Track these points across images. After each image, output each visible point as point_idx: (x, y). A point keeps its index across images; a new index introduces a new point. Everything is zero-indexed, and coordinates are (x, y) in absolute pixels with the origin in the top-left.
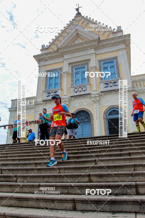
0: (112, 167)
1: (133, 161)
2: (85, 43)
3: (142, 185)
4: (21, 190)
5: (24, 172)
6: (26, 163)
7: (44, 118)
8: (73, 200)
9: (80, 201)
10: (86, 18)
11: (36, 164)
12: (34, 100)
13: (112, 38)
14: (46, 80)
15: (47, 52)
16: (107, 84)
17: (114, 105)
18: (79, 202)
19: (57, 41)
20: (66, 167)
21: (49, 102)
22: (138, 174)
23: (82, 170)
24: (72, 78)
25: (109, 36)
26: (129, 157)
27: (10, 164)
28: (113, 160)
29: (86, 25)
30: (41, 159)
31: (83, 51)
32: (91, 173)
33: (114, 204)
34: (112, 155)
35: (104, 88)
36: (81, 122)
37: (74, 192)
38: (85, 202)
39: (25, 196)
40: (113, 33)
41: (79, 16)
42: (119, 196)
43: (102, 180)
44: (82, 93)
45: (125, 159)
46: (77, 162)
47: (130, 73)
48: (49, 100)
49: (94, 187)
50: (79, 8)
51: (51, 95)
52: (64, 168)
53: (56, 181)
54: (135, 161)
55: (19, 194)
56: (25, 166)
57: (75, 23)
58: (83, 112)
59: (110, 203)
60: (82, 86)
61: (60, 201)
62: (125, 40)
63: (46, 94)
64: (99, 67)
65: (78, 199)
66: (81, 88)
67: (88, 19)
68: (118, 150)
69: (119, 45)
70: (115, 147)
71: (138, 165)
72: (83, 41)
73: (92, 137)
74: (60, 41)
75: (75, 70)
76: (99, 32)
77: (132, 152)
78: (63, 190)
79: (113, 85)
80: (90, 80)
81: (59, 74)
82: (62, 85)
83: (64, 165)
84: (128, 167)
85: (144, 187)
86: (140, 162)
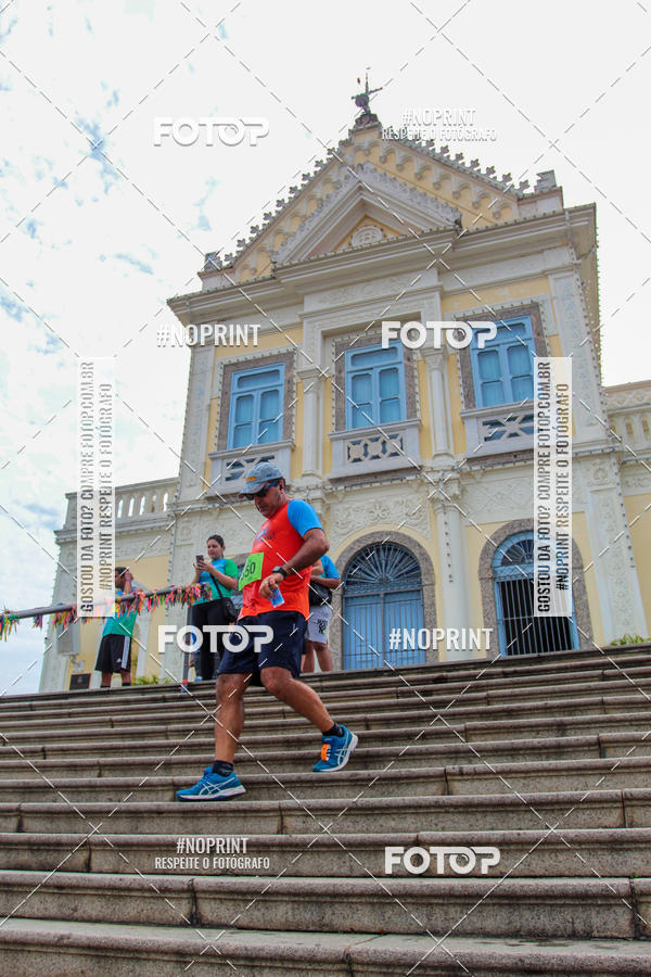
0: (521, 809)
1: (616, 779)
2: (394, 242)
4: (109, 911)
5: (123, 824)
6: (130, 783)
7: (213, 577)
8: (342, 961)
9: (374, 964)
12: (166, 496)
13: (516, 223)
14: (225, 406)
15: (227, 285)
16: (497, 424)
18: (371, 969)
19: (271, 235)
20: (312, 802)
21: (235, 505)
22: (642, 842)
23: (383, 817)
24: (339, 396)
25: (503, 213)
26: (599, 761)
27: (57, 787)
28: (526, 773)
29: (398, 166)
31: (387, 280)
32: (424, 834)
34: (521, 749)
35: (480, 443)
36: (378, 595)
37: (347, 924)
39: (127, 937)
40: (521, 200)
41: (368, 128)
42: (557, 942)
44: (386, 464)
45: (581, 771)
47: (599, 376)
48: (234, 495)
49: (441, 901)
50: (368, 92)
54: (629, 777)
55: (98, 926)
57: (348, 156)
58: (389, 549)
60: (384, 431)
61: (286, 965)
62: (571, 230)
63: (221, 471)
65: (365, 955)
66: (381, 440)
67: (411, 139)
68: (548, 727)
69: (545, 253)
70: (532, 711)
71: (638, 799)
72: (385, 236)
73: (428, 664)
74: (287, 234)
75: (353, 364)
76: (457, 195)
77: (611, 739)
78: (297, 912)
79: (521, 429)
80: (418, 406)
81: (282, 378)
82: (294, 429)
83: (301, 795)
84: (592, 808)
86: (646, 786)
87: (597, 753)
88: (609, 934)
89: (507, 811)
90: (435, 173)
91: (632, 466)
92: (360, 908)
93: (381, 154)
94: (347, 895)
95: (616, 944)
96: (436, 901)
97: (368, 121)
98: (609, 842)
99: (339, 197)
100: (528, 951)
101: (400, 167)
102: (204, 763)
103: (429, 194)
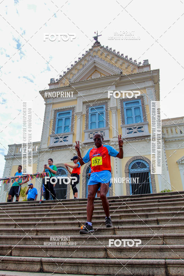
2: (104, 78)
3: (173, 264)
7: (49, 170)
10: (106, 48)
11: (37, 232)
12: (37, 147)
13: (137, 74)
14: (54, 122)
15: (56, 88)
16: (131, 129)
17: (139, 156)
19: (69, 74)
21: (56, 150)
22: (168, 249)
23: (96, 241)
24: (87, 120)
25: (134, 71)
26: (157, 226)
27: (3, 231)
28: (137, 229)
30: (44, 224)
31: (101, 88)
34: (136, 222)
35: (126, 134)
37: (85, 272)
40: (139, 67)
41: (97, 46)
43: (122, 255)
48: (56, 147)
49: (112, 266)
50: (98, 36)
51: (60, 141)
52: (74, 238)
53: (63, 256)
54: (165, 230)
56: (22, 234)
57: (92, 53)
60: (99, 130)
62: (152, 76)
63: (53, 140)
64: (120, 108)
67: (109, 49)
68: (143, 216)
69: (145, 82)
70: (139, 211)
71: (168, 237)
72: (101, 76)
73: (110, 197)
74: (74, 74)
75: (91, 111)
76: (121, 65)
77: (161, 219)
79: (137, 131)
80: (109, 123)
81: (71, 114)
82: (74, 129)
83: (73, 234)
84: (155, 239)
85: (175, 266)
86: (170, 233)
87: (156, 223)
88: (159, 275)
90: (116, 59)
91: (168, 142)
92: (89, 267)
93: (101, 53)
94: (86, 264)
96: (111, 265)
98: (159, 249)
99: (88, 65)
101: (106, 57)
102: (45, 224)
103: (113, 65)
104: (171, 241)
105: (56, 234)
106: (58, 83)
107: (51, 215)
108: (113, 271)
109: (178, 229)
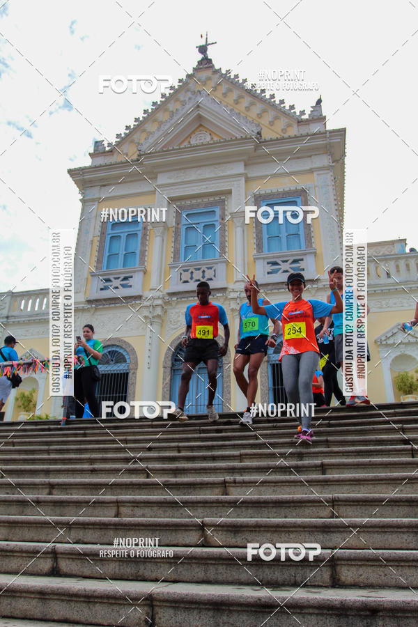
0: (271, 505)
1: (330, 488)
2: (218, 143)
3: (349, 559)
5: (14, 509)
6: (21, 483)
8: (147, 599)
9: (167, 601)
10: (226, 74)
11: (50, 488)
13: (296, 137)
14: (102, 242)
15: (108, 163)
16: (275, 264)
18: (164, 604)
19: (138, 134)
20: (138, 497)
21: (106, 306)
22: (342, 527)
24: (176, 241)
25: (288, 129)
26: (321, 477)
28: (275, 483)
29: (223, 94)
30: (67, 471)
31: (212, 167)
32: (207, 520)
33: (265, 612)
35: (264, 275)
37: (154, 575)
38: (182, 605)
40: (300, 122)
41: (206, 68)
42: (284, 588)
46: (173, 484)
47: (341, 237)
48: (105, 300)
49: (214, 562)
50: (207, 44)
51: (113, 287)
52: (133, 502)
53: (106, 540)
54: (338, 487)
57: (192, 85)
59: (253, 609)
60: (204, 264)
61: (110, 601)
62: (330, 143)
63: (98, 283)
65: (161, 595)
66: (202, 270)
67: (232, 77)
68: (292, 455)
69: (313, 157)
70: (282, 445)
71: (342, 501)
72: (212, 139)
74: (149, 132)
75: (186, 219)
76: (260, 116)
77: (330, 463)
78: (121, 567)
79: (291, 268)
80: (227, 249)
81: (140, 226)
82: (146, 259)
83: (133, 493)
84: (314, 506)
85: (353, 563)
86: (349, 493)
87: (320, 472)
88: (317, 584)
89: (261, 507)
90: (247, 101)
92: (162, 565)
93: (214, 85)
95: (320, 590)
96: (211, 562)
97: (206, 63)
98: (323, 527)
99: (184, 111)
100: (265, 593)
101: (225, 95)
102: (71, 471)
103: (242, 114)
104: (350, 510)
105: (94, 493)
106: (111, 151)
107: (86, 450)
108: (216, 573)
109: (366, 486)
